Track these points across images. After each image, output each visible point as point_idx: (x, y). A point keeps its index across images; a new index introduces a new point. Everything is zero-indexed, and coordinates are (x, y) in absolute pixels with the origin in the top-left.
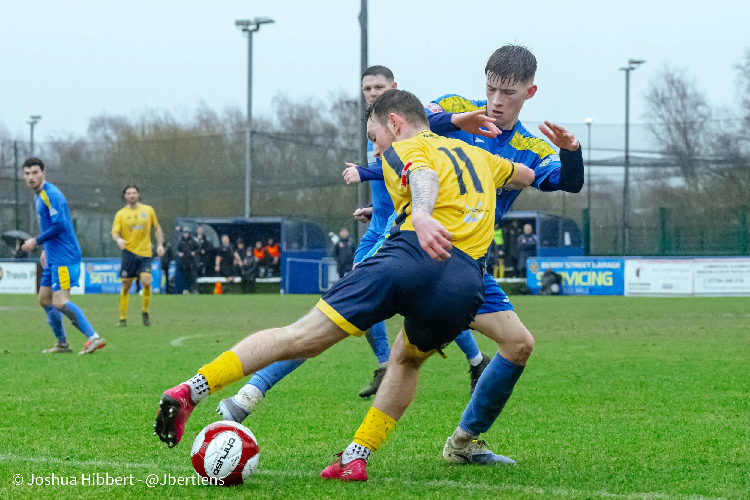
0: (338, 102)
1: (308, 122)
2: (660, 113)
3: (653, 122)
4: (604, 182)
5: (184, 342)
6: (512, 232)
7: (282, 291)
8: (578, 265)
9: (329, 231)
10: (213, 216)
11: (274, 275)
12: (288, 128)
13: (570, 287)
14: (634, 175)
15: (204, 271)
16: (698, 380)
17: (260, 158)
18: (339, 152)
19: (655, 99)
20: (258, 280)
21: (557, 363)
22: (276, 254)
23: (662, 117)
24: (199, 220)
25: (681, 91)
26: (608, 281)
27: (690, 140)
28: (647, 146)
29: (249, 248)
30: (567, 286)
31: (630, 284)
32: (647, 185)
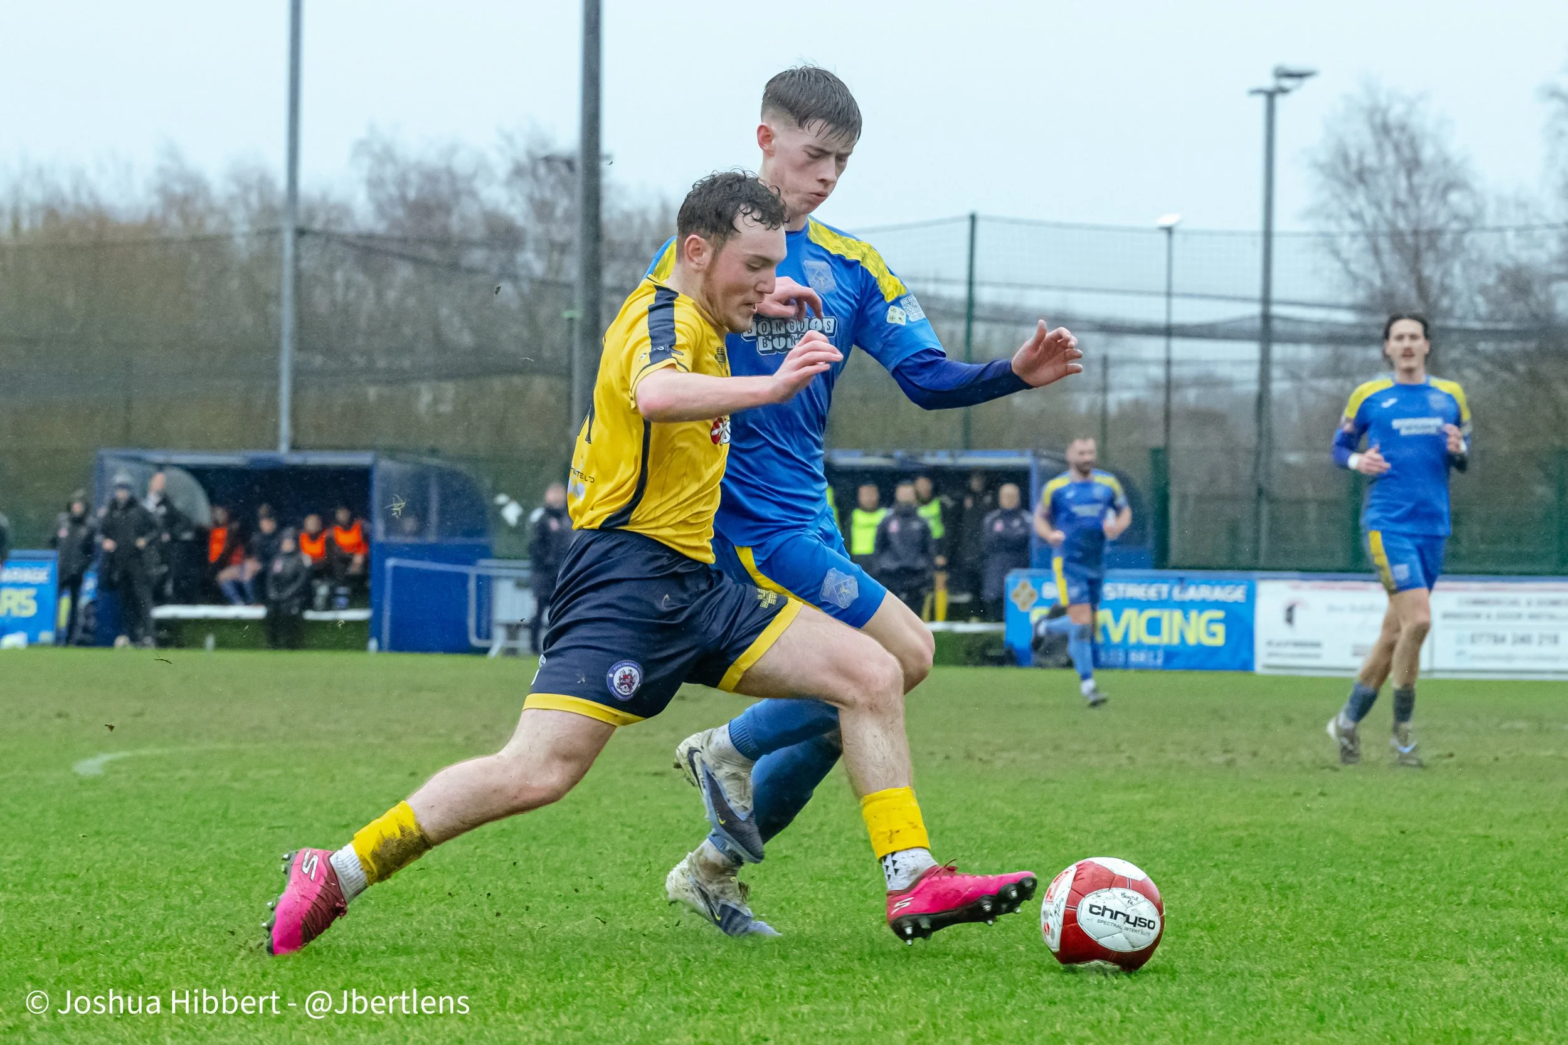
0: (524, 159)
1: (447, 210)
2: (1354, 207)
3: (1332, 227)
4: (1208, 382)
5: (112, 767)
6: (969, 503)
7: (373, 644)
8: (1136, 591)
9: (496, 491)
10: (194, 448)
11: (352, 605)
12: (395, 223)
13: (1117, 646)
14: (1284, 363)
15: (169, 588)
16: (1430, 882)
17: (321, 300)
18: (526, 287)
19: (1342, 171)
20: (310, 615)
21: (1071, 836)
22: (358, 546)
23: (1357, 216)
24: (159, 458)
25: (1407, 152)
26: (1213, 635)
27: (1430, 279)
28: (1317, 291)
29: (289, 531)
30: (1108, 644)
31: (1270, 643)
32: (1316, 391)
